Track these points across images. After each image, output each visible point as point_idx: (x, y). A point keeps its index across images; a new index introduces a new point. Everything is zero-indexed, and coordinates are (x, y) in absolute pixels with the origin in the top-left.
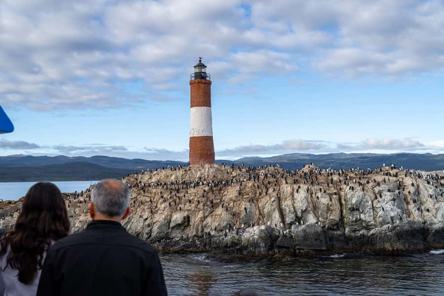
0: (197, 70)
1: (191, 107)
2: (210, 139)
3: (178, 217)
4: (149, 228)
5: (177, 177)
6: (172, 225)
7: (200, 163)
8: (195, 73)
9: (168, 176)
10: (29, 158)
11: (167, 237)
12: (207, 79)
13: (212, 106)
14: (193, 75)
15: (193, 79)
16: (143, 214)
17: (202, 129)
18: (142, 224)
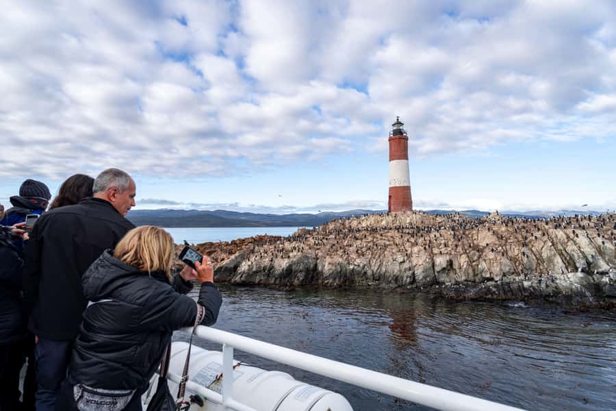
0: (395, 128)
1: (390, 160)
2: (408, 188)
3: (441, 261)
4: (411, 272)
5: (388, 223)
6: (437, 269)
7: (403, 210)
8: (394, 131)
9: (378, 222)
10: (172, 211)
11: (435, 282)
12: (405, 134)
13: (409, 158)
14: (392, 133)
15: (392, 136)
16: (395, 257)
17: (403, 179)
18: (398, 267)
